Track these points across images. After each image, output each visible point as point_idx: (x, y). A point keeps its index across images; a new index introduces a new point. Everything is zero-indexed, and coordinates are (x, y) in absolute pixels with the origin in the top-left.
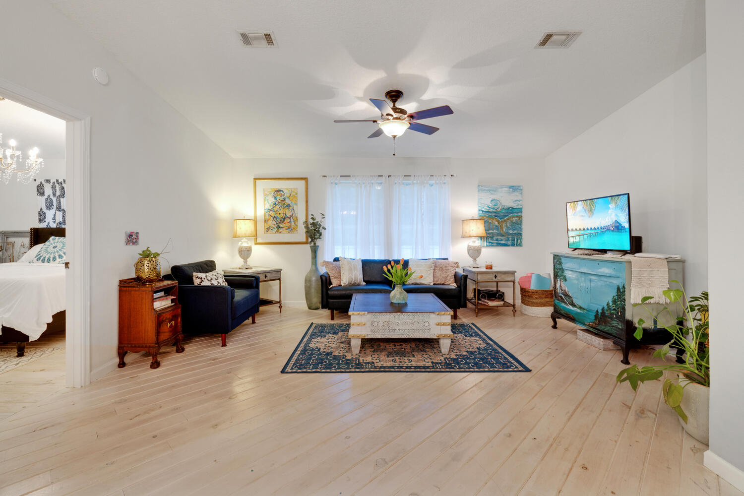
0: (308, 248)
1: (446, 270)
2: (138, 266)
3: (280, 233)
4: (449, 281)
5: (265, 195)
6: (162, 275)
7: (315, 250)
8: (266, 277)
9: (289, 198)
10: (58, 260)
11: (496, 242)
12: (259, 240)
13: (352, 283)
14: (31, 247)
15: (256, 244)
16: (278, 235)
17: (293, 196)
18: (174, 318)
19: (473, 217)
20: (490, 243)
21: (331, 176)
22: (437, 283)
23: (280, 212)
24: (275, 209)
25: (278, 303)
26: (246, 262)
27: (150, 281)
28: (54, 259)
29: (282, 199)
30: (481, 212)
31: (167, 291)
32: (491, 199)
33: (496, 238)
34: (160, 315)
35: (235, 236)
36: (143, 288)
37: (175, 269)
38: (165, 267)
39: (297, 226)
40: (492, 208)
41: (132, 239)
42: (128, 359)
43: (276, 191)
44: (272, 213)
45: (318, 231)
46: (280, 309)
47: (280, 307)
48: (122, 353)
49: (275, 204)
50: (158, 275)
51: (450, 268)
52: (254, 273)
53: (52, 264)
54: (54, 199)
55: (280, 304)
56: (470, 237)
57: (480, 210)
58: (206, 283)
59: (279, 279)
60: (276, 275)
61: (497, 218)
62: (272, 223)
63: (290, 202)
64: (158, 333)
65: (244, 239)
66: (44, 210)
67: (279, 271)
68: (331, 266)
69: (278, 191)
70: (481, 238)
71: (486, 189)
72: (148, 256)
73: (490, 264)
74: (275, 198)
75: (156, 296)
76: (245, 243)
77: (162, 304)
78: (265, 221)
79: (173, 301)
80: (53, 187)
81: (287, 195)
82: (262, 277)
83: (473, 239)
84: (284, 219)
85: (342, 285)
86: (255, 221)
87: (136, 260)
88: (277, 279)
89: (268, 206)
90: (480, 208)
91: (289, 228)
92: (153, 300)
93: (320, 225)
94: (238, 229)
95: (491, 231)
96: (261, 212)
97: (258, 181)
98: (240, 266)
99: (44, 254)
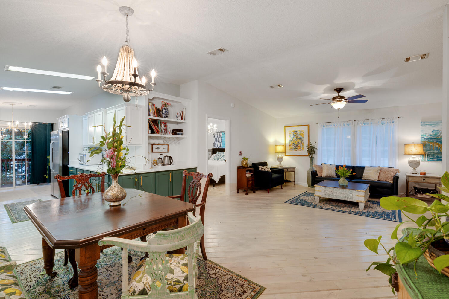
0: (308, 158)
1: (388, 173)
2: (242, 162)
3: (296, 151)
4: (389, 179)
5: (289, 134)
6: (249, 166)
7: (312, 160)
8: (288, 170)
9: (300, 135)
10: (220, 160)
11: (437, 158)
12: (287, 154)
13: (329, 176)
14: (212, 155)
15: (285, 156)
16: (295, 152)
17: (302, 133)
18: (252, 180)
19: (413, 142)
20: (431, 158)
21: (321, 123)
22: (381, 180)
23: (296, 141)
24: (294, 140)
25: (293, 182)
26: (280, 163)
27: (245, 167)
28: (219, 159)
29: (297, 135)
30: (423, 139)
31: (251, 171)
32: (432, 130)
33: (437, 155)
34: (248, 178)
35: (276, 152)
36: (244, 170)
37: (253, 164)
38: (250, 164)
39: (304, 147)
40: (433, 136)
41: (241, 154)
42: (239, 191)
43: (294, 132)
44: (292, 142)
45: (313, 150)
46: (295, 185)
47: (295, 184)
48: (238, 189)
49: (294, 138)
50: (248, 166)
51: (390, 172)
52: (282, 168)
53: (218, 161)
54: (218, 138)
55: (295, 183)
56: (409, 154)
57: (422, 138)
58: (263, 170)
59: (294, 172)
60: (293, 170)
61: (437, 142)
62: (292, 146)
63: (301, 137)
64: (248, 184)
65: (280, 154)
66: (215, 142)
67: (294, 168)
68: (318, 167)
69: (295, 132)
70: (423, 155)
71: (428, 124)
72: (245, 159)
73: (424, 172)
74: (294, 135)
75: (247, 172)
76: (280, 156)
77: (249, 175)
78: (290, 146)
79: (252, 175)
80: (217, 134)
81: (299, 133)
82: (286, 170)
83: (413, 156)
84: (298, 145)
85: (323, 176)
86: (285, 146)
87: (242, 161)
88: (293, 172)
89: (291, 139)
90: (422, 137)
91: (300, 148)
92: (246, 174)
93: (314, 148)
94: (277, 150)
95: (432, 151)
96: (287, 141)
97: (286, 128)
98: (278, 165)
99: (216, 158)
